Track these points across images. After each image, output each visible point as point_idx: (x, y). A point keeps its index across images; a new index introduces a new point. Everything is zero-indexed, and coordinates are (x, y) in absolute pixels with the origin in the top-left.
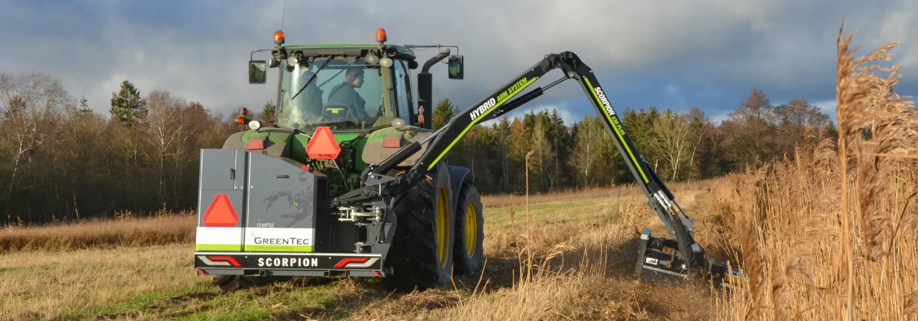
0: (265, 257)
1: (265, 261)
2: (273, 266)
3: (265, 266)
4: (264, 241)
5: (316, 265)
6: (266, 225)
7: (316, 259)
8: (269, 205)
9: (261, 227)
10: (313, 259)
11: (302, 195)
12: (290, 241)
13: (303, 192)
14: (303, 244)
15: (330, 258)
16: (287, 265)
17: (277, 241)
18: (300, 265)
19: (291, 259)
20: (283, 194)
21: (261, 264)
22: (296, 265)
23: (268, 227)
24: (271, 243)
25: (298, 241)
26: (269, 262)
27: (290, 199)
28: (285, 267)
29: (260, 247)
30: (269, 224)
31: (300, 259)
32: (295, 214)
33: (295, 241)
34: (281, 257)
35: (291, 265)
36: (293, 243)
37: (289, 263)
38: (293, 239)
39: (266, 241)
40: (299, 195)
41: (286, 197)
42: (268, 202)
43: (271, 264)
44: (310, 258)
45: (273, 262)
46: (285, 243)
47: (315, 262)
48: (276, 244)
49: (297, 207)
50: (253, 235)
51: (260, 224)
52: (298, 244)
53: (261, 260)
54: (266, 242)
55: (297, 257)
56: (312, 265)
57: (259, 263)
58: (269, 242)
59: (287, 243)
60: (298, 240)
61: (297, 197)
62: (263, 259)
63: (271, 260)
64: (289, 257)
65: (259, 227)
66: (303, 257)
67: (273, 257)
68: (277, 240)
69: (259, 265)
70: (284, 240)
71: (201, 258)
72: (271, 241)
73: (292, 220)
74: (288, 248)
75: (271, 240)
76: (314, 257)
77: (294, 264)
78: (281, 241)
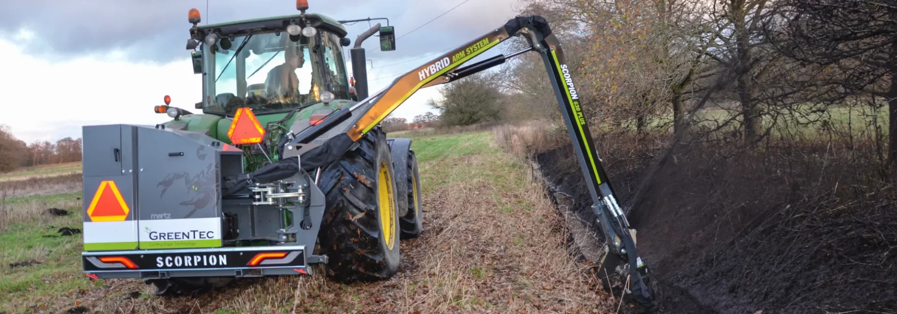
0: (164, 256)
1: (164, 261)
2: (174, 266)
3: (165, 267)
4: (160, 236)
5: (225, 263)
6: (161, 216)
7: (225, 256)
8: (164, 191)
9: (156, 219)
10: (220, 257)
11: (201, 176)
12: (191, 234)
13: (203, 172)
14: (207, 238)
15: (241, 254)
16: (190, 265)
17: (176, 236)
18: (205, 264)
19: (195, 257)
20: (178, 176)
21: (160, 264)
22: (201, 264)
23: (164, 218)
24: (168, 239)
25: (200, 235)
26: (170, 262)
27: (187, 182)
28: (189, 267)
29: (157, 244)
30: (165, 215)
31: (205, 257)
32: (195, 200)
33: (197, 234)
34: (182, 255)
35: (196, 264)
36: (194, 238)
37: (192, 261)
38: (194, 231)
39: (162, 235)
40: (198, 176)
41: (183, 179)
42: (162, 188)
43: (171, 264)
44: (217, 254)
45: (173, 261)
46: (185, 238)
47: (223, 260)
48: (174, 240)
49: (196, 191)
50: (147, 229)
51: (155, 215)
52: (200, 238)
53: (159, 259)
54: (163, 237)
55: (201, 254)
56: (221, 264)
57: (158, 263)
58: (166, 237)
59: (188, 237)
60: (200, 233)
61: (196, 180)
62: (161, 258)
63: (171, 259)
64: (192, 255)
65: (153, 219)
66: (208, 254)
67: (173, 255)
68: (176, 233)
69: (158, 265)
70: (183, 234)
71: (89, 259)
72: (168, 236)
73: (192, 208)
74: (188, 243)
75: (168, 234)
76: (222, 253)
77: (198, 263)
78: (181, 236)
